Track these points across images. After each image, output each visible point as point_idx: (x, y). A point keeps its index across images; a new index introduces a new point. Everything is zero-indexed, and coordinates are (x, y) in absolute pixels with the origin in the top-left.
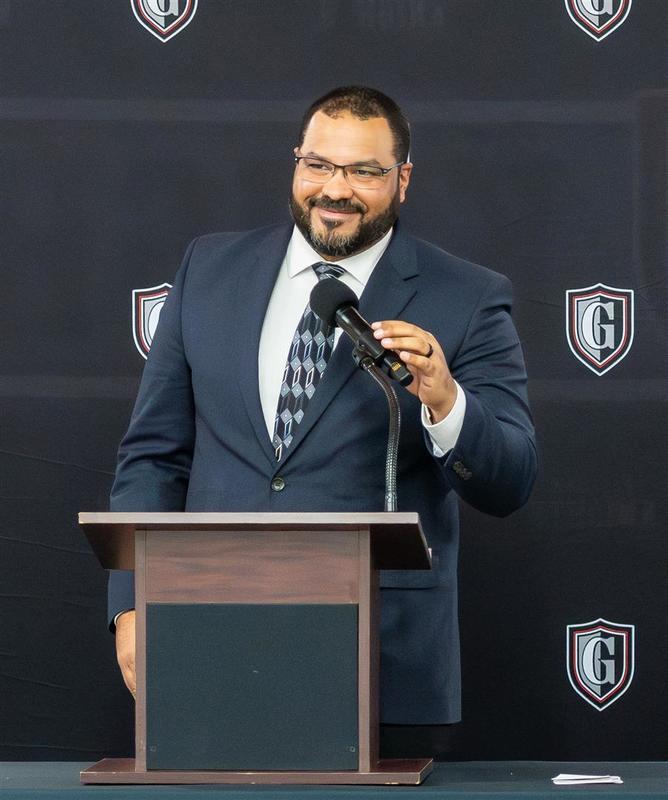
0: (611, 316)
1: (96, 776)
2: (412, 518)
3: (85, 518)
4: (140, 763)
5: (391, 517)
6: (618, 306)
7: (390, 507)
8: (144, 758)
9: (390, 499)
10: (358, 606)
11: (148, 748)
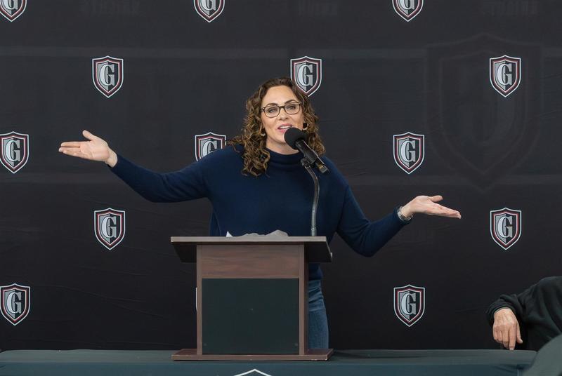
0: (414, 147)
1: (179, 357)
2: (323, 239)
3: (173, 239)
4: (199, 351)
5: (314, 238)
6: (417, 142)
7: (313, 234)
8: (201, 349)
9: (313, 230)
10: (298, 279)
11: (203, 344)
